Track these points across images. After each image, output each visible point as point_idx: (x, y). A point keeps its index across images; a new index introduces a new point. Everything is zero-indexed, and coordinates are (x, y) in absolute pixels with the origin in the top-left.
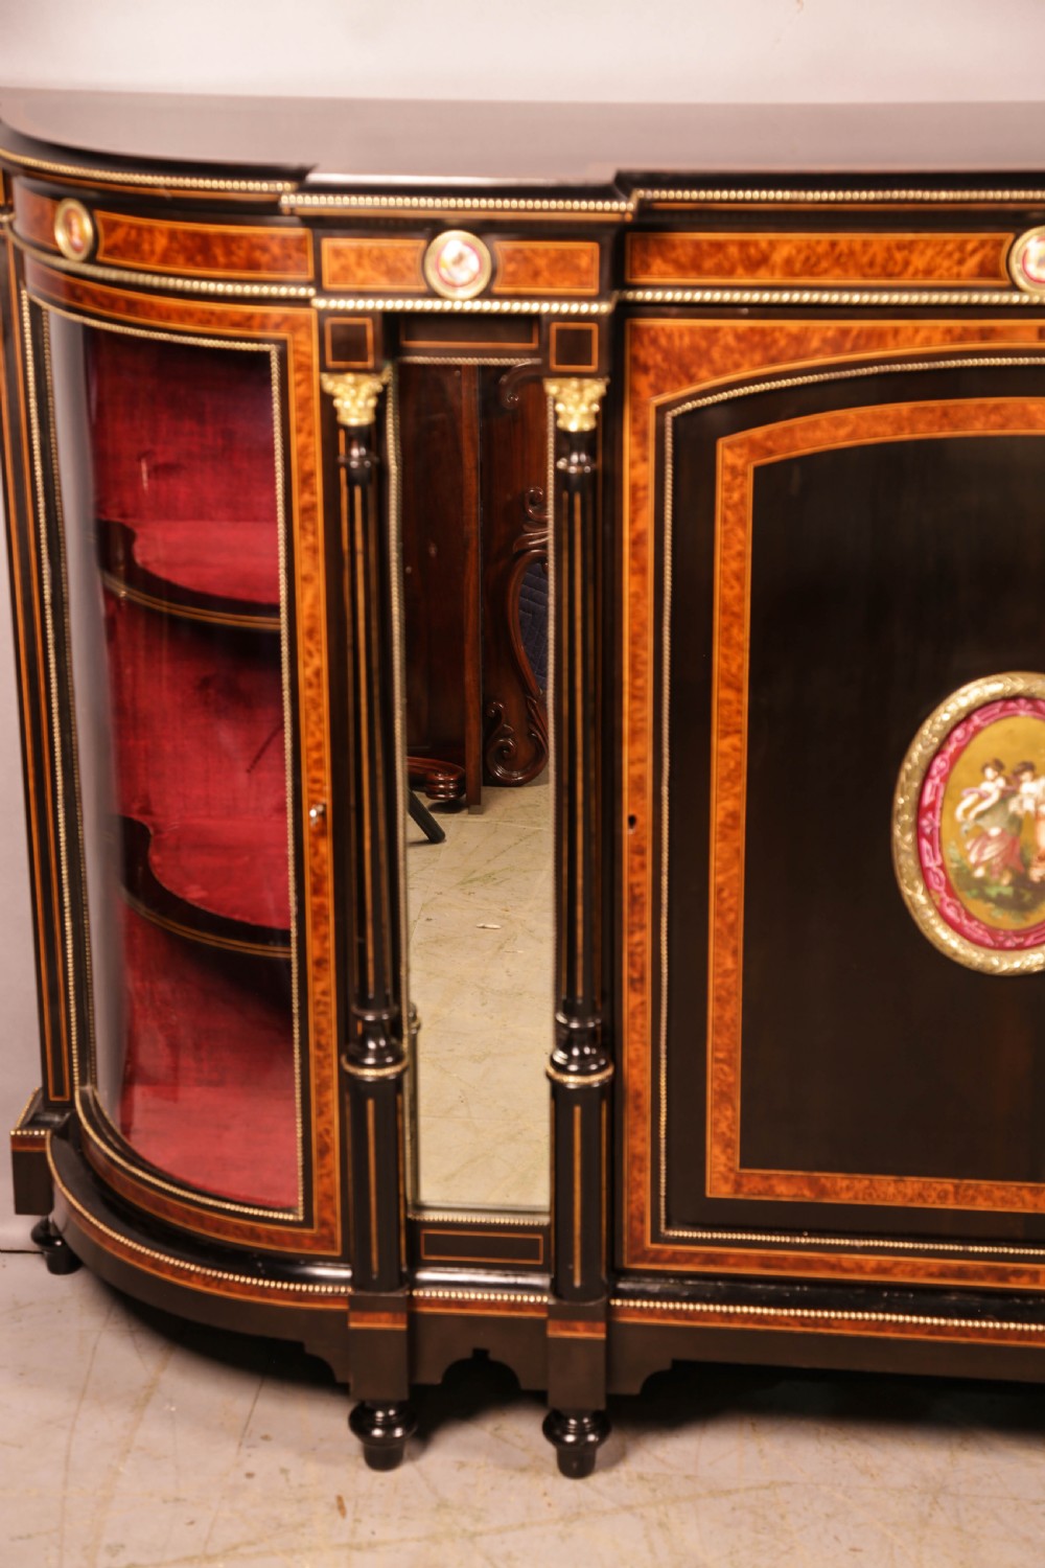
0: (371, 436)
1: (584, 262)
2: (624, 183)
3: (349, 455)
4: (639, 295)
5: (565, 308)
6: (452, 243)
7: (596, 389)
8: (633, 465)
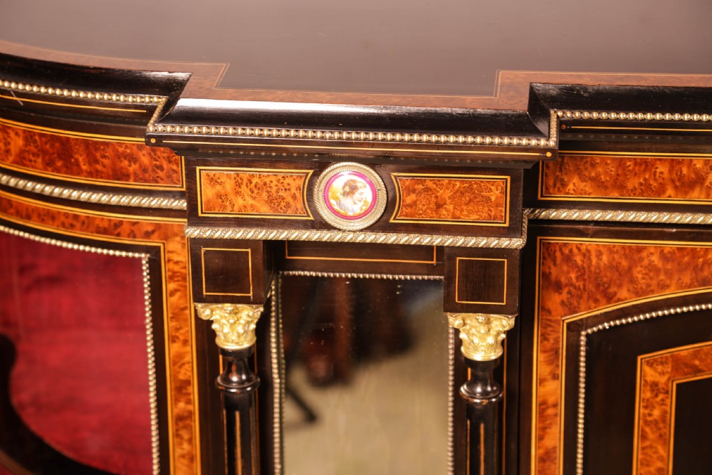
0: (254, 360)
1: (495, 194)
2: (540, 104)
3: (227, 380)
4: (553, 214)
5: (472, 242)
6: (342, 175)
7: (503, 323)
8: (541, 382)
